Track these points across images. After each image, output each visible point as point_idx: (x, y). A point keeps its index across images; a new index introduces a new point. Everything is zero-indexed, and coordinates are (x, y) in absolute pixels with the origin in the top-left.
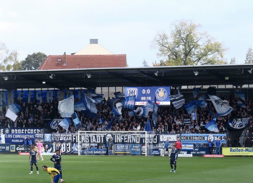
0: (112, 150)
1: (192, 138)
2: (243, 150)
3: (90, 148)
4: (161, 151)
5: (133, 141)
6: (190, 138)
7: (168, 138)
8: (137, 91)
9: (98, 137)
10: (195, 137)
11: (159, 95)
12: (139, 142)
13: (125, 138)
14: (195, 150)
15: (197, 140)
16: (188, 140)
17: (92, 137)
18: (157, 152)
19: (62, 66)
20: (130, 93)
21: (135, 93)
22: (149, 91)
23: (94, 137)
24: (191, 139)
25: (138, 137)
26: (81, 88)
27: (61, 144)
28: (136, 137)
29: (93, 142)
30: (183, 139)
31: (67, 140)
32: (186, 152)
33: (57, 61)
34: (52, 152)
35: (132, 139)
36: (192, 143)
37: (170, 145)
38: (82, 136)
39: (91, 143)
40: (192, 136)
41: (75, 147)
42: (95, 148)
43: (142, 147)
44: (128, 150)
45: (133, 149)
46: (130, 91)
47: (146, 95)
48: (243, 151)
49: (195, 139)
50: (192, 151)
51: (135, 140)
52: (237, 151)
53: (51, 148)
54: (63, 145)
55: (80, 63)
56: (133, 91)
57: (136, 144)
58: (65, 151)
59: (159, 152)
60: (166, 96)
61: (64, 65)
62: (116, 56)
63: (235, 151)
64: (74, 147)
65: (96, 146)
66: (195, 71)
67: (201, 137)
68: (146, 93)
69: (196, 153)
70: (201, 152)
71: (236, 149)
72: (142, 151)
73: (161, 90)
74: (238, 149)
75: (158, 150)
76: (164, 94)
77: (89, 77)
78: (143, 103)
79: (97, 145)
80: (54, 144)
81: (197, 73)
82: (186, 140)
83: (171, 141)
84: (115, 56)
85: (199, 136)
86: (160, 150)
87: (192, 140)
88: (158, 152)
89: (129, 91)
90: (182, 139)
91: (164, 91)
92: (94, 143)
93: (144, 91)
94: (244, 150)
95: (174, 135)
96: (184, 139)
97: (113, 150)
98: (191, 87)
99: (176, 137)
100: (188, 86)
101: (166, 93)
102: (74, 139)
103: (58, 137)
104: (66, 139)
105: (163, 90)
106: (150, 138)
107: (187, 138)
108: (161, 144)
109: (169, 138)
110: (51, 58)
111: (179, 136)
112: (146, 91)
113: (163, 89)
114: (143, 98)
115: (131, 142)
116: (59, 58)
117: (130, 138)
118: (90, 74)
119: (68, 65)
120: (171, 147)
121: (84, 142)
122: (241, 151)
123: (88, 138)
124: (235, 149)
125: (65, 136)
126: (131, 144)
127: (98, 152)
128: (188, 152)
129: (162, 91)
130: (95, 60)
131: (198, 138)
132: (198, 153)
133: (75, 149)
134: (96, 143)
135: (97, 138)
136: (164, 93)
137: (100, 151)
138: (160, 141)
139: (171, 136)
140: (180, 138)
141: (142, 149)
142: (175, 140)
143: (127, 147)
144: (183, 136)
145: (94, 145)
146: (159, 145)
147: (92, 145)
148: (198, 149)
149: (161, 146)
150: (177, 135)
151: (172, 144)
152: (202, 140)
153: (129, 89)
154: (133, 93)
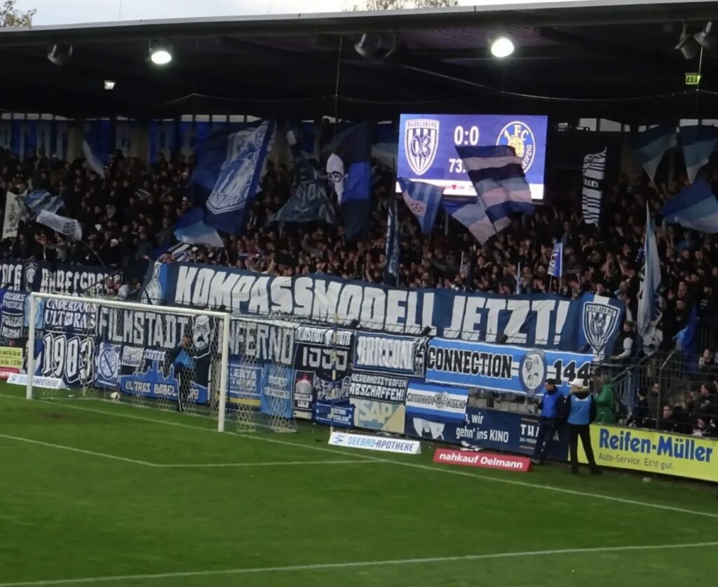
0: (207, 386)
1: (467, 362)
2: (648, 442)
3: (142, 369)
4: (356, 412)
5: (271, 353)
6: (458, 361)
7: (384, 353)
8: (436, 130)
9: (171, 323)
10: (478, 359)
12: (288, 361)
13: (250, 339)
14: (471, 420)
15: (483, 372)
16: (450, 369)
17: (154, 322)
18: (344, 412)
20: (415, 141)
21: (429, 141)
22: (475, 135)
23: (159, 321)
24: (463, 366)
25: (288, 337)
27: (66, 343)
28: (282, 334)
29: (155, 344)
30: (433, 362)
31: (82, 326)
34: (41, 375)
35: (271, 342)
36: (462, 388)
37: (387, 387)
38: (126, 314)
39: (149, 347)
40: (468, 354)
41: (103, 359)
42: (157, 372)
43: (296, 382)
44: (255, 390)
45: (269, 389)
46: (414, 130)
48: (651, 449)
49: (477, 368)
50: (463, 423)
51: (277, 350)
52: (627, 449)
53: (40, 354)
54: (70, 344)
56: (426, 132)
57: (278, 369)
58: (74, 372)
59: (350, 416)
60: (530, 157)
63: (618, 443)
64: (99, 357)
65: (161, 363)
67: (497, 361)
68: (466, 143)
69: (475, 434)
70: (492, 435)
71: (624, 436)
72: (296, 402)
73: (517, 131)
74: (628, 434)
75: (349, 402)
76: (525, 149)
78: (454, 187)
79: (163, 359)
80: (48, 339)
82: (445, 369)
83: (395, 366)
85: (491, 356)
86: (353, 406)
87: (466, 371)
88: (348, 413)
89: (411, 132)
90: (431, 363)
91: (525, 136)
92: (158, 346)
93: (459, 132)
94: (654, 447)
95: (404, 342)
96: (439, 364)
97: (209, 384)
99: (410, 353)
101: (530, 146)
102: (103, 323)
103: (62, 310)
104: (79, 321)
105: (525, 131)
106: (326, 348)
107: (448, 360)
108: (360, 380)
109: (387, 353)
111: (422, 346)
112: (467, 133)
113: (523, 128)
115: (265, 358)
117: (264, 336)
120: (389, 396)
121: (130, 341)
122: (639, 446)
123: (142, 322)
124: (619, 436)
125: (78, 311)
126: (264, 366)
127: (165, 390)
129: (519, 135)
131: (487, 362)
132: (482, 435)
133: (102, 365)
134: (163, 349)
135: (168, 326)
137: (171, 386)
138: (358, 363)
139: (395, 345)
140: (423, 356)
141: (296, 394)
142: (407, 365)
143: (252, 378)
144: (436, 350)
145: (155, 359)
146: (352, 382)
147: (149, 357)
148: (482, 417)
149: (358, 385)
150: (415, 342)
151: (395, 382)
152: (500, 375)
153: (411, 123)
154: (422, 142)
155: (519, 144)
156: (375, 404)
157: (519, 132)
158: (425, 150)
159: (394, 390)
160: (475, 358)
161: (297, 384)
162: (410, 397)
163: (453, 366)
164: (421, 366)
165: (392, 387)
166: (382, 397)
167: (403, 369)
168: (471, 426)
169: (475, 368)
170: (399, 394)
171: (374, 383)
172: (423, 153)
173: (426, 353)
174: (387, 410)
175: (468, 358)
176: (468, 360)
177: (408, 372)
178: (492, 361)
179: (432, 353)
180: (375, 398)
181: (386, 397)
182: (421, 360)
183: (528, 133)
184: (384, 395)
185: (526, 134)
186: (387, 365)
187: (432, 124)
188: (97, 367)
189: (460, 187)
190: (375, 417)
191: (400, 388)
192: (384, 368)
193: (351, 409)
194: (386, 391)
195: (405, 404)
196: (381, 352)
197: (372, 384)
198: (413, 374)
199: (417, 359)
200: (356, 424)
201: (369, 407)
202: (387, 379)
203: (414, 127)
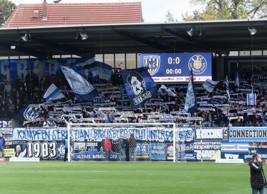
1: (247, 134)
3: (86, 150)
4: (197, 155)
6: (243, 134)
7: (209, 134)
8: (159, 59)
10: (252, 132)
11: (194, 65)
12: (163, 141)
14: (251, 152)
15: (254, 136)
16: (240, 136)
18: (192, 155)
19: (40, 21)
20: (149, 63)
21: (156, 63)
22: (178, 60)
24: (245, 135)
26: (71, 56)
27: (41, 145)
29: (91, 140)
32: (238, 156)
33: (32, 13)
34: (27, 157)
36: (246, 142)
37: (211, 145)
39: (88, 142)
40: (247, 131)
42: (94, 150)
43: (167, 147)
44: (145, 152)
45: (154, 151)
46: (148, 60)
47: (173, 66)
49: (252, 135)
50: (247, 154)
53: (25, 150)
54: (43, 145)
55: (69, 16)
56: (154, 60)
57: (158, 144)
58: (47, 154)
59: (195, 156)
60: (205, 67)
61: (43, 20)
62: (126, 5)
64: (60, 148)
65: (95, 147)
66: (251, 28)
67: (260, 132)
68: (174, 63)
72: (168, 154)
75: (194, 152)
76: (202, 64)
77: (84, 38)
78: (169, 79)
79: (97, 145)
80: (30, 144)
81: (253, 31)
82: (237, 136)
83: (214, 138)
84: (124, 5)
86: (196, 153)
87: (247, 136)
89: (146, 61)
90: (231, 135)
91: (202, 60)
92: (93, 141)
93: (170, 59)
95: (217, 130)
96: (235, 135)
98: (244, 53)
99: (221, 133)
100: (240, 52)
101: (205, 63)
107: (239, 134)
108: (198, 144)
109: (210, 134)
110: (23, 9)
111: (226, 130)
112: (174, 60)
113: (200, 57)
114: (169, 71)
115: (150, 140)
116: (35, 8)
118: (86, 33)
119: (50, 19)
120: (213, 148)
121: (77, 140)
126: (150, 143)
127: (98, 157)
128: (239, 155)
129: (199, 60)
130: (92, 12)
134: (96, 142)
136: (202, 62)
137: (102, 155)
138: (197, 138)
139: (213, 131)
140: (227, 133)
141: (168, 152)
142: (220, 137)
143: (144, 148)
144: (233, 131)
145: (92, 146)
146: (195, 145)
147: (89, 146)
148: (256, 151)
149: (197, 146)
150: (223, 129)
151: (215, 143)
152: (262, 136)
153: (146, 57)
154: (152, 63)
155: (199, 63)
156: (207, 151)
157: (199, 58)
158: (154, 66)
159: (215, 146)
160: (251, 132)
161: (168, 148)
162: (222, 147)
163: (241, 135)
164: (226, 137)
165: (214, 145)
166: (209, 148)
167: (218, 138)
168: (251, 154)
169: (251, 135)
170: (217, 147)
171: (205, 144)
172: (153, 67)
173: (228, 132)
174: (212, 153)
175: (247, 132)
176: (248, 133)
177: (221, 139)
178: (258, 132)
179: (231, 132)
180: (206, 149)
181: (212, 148)
182: (226, 135)
183: (203, 59)
184: (211, 148)
185: (202, 59)
186: (211, 138)
187: (157, 57)
188: (60, 152)
189: (172, 79)
190: (207, 156)
191: (217, 145)
192: (210, 139)
193: (195, 154)
194: (211, 147)
195: (220, 150)
196: (207, 134)
197: (204, 145)
198: (223, 139)
199: (224, 135)
200: (198, 159)
201: (204, 152)
202: (211, 143)
203: (148, 58)
